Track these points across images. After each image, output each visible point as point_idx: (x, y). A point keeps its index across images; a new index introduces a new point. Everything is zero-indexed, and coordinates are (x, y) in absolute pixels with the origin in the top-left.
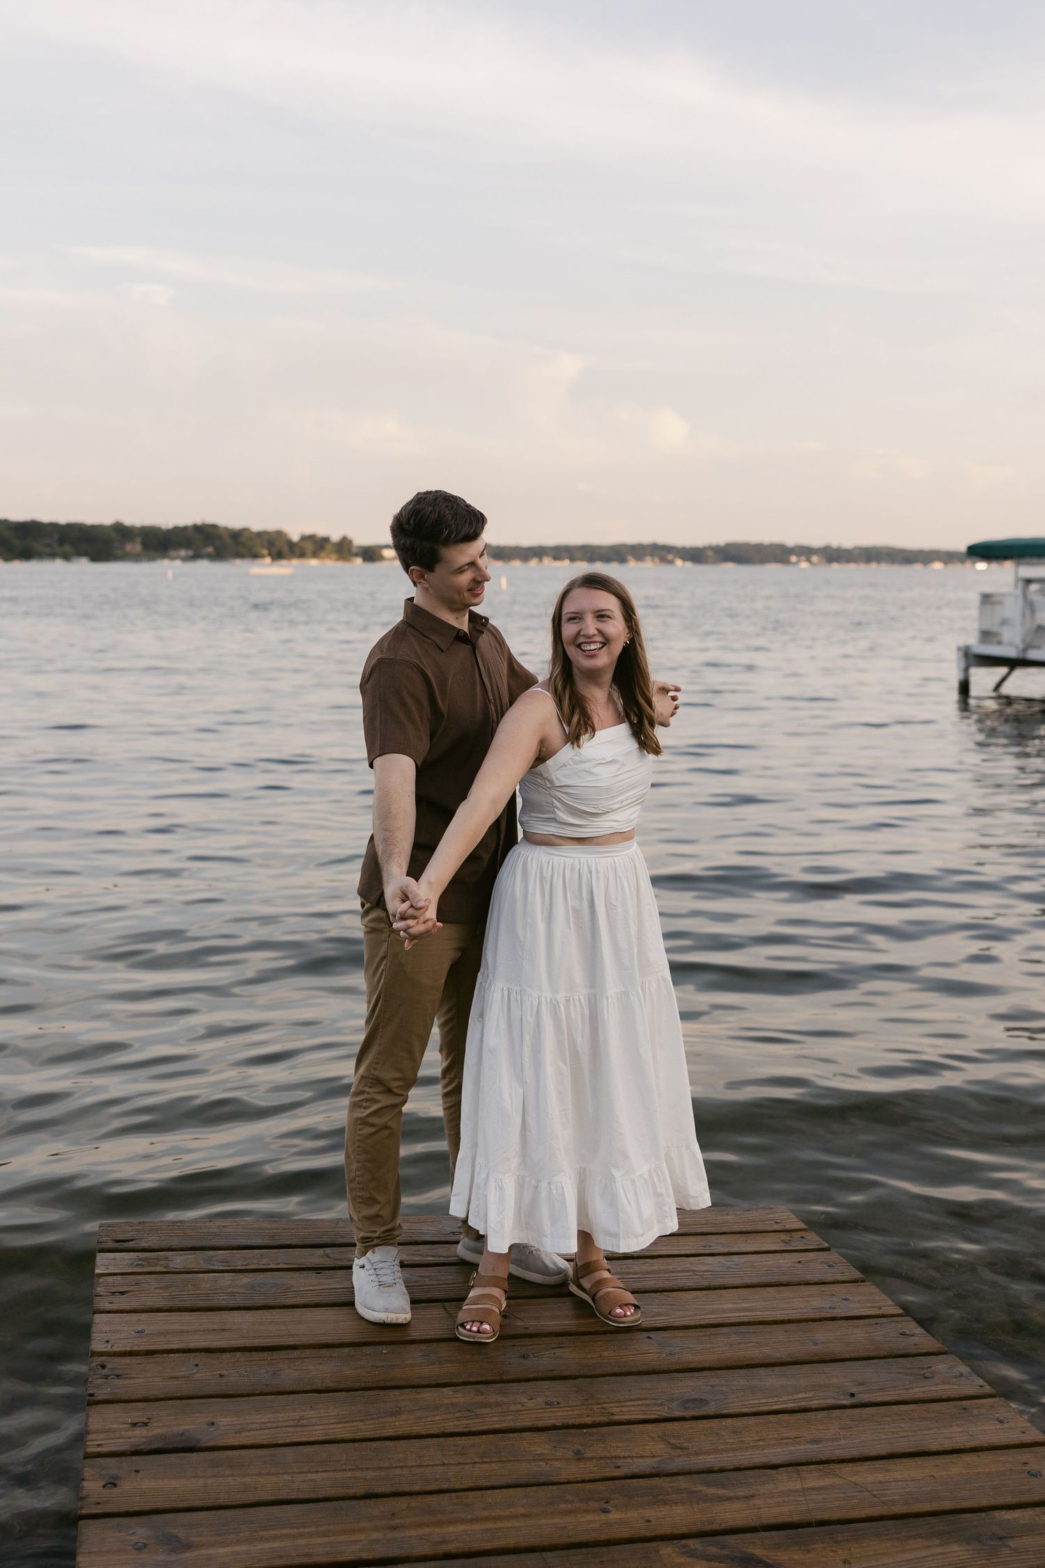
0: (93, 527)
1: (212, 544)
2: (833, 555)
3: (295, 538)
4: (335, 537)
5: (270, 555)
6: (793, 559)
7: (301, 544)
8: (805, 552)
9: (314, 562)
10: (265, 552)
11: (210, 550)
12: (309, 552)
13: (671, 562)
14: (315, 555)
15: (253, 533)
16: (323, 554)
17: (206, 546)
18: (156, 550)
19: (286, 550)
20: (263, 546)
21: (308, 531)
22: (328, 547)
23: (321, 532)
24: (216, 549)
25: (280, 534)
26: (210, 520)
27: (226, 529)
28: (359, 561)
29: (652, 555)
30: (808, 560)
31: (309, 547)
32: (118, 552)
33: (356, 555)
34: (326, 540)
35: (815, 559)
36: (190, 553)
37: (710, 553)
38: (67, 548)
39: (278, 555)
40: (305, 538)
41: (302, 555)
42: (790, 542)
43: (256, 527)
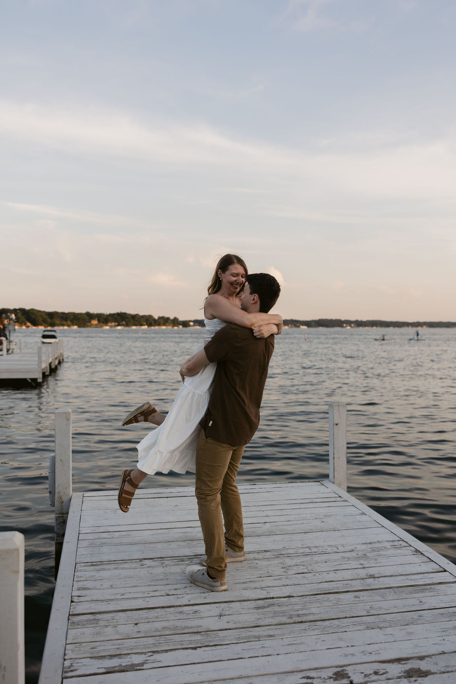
0: (78, 314)
1: (125, 321)
2: (359, 324)
3: (156, 318)
4: (172, 317)
5: (147, 324)
6: (345, 325)
7: (159, 320)
8: (349, 323)
9: (164, 327)
10: (145, 323)
11: (124, 322)
12: (162, 323)
13: (299, 327)
14: (164, 325)
15: (140, 316)
16: (167, 324)
17: (122, 321)
18: (103, 323)
19: (153, 322)
20: (144, 322)
21: (161, 315)
22: (169, 321)
23: (166, 316)
24: (126, 322)
25: (150, 316)
26: (123, 311)
27: (130, 314)
28: (181, 327)
29: (291, 324)
30: (350, 326)
31: (162, 321)
32: (88, 324)
33: (180, 324)
34: (168, 319)
35: (353, 325)
36: (116, 324)
37: (313, 323)
38: (69, 322)
39: (150, 325)
40: (160, 318)
41: (159, 325)
42: (343, 319)
43: (141, 314)
